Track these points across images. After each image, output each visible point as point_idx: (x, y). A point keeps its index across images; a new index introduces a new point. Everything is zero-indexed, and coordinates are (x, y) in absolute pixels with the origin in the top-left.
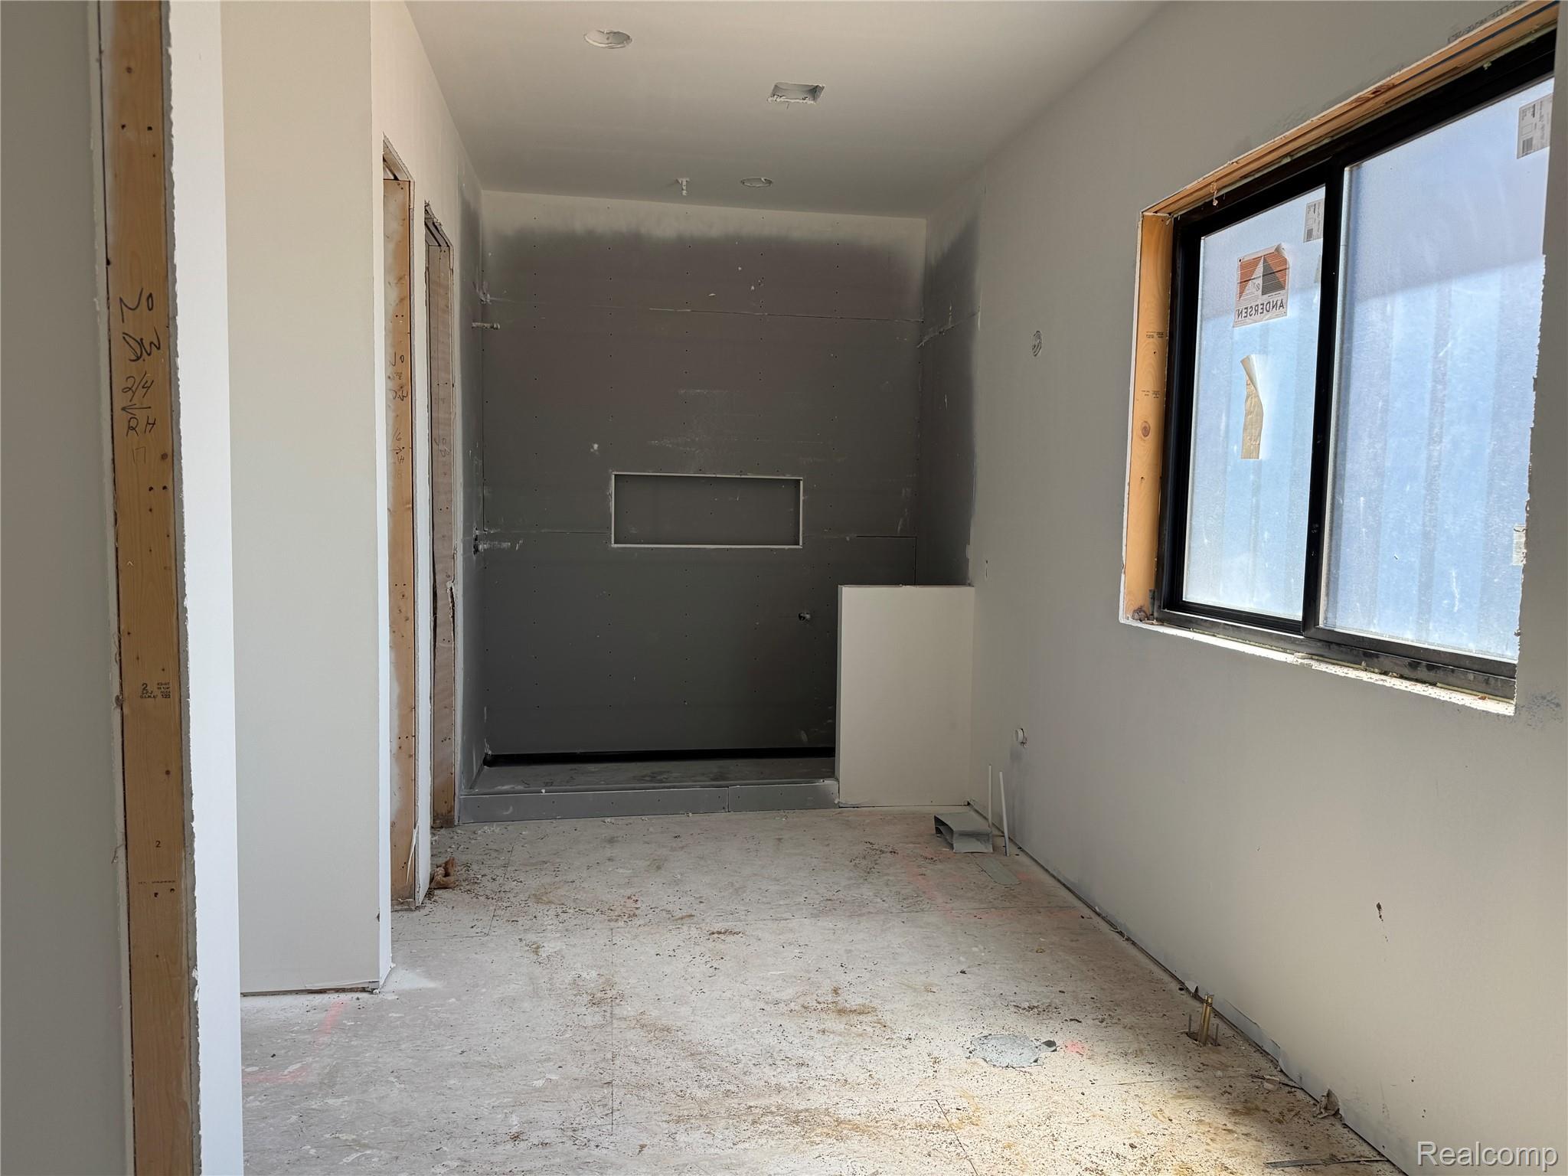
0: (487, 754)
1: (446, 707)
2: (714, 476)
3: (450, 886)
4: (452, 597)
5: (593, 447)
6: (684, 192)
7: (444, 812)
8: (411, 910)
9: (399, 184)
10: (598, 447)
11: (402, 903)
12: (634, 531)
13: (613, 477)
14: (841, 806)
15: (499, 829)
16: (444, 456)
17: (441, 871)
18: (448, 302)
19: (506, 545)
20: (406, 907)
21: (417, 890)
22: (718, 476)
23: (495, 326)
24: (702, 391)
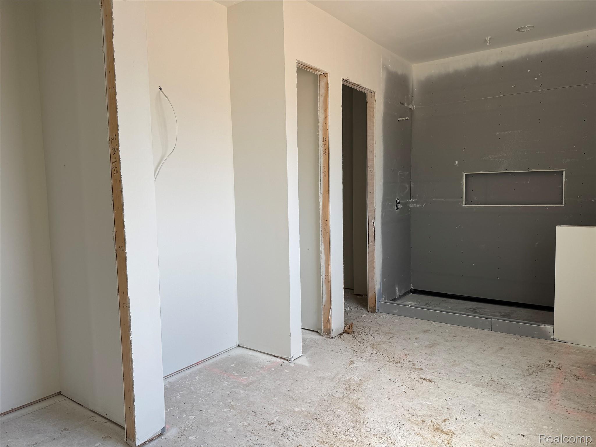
0: (411, 288)
1: (372, 267)
2: (514, 171)
3: (350, 333)
4: (374, 226)
5: (455, 163)
6: (488, 44)
7: (372, 306)
8: (329, 338)
9: (325, 75)
10: (458, 163)
11: (327, 335)
12: (476, 199)
13: (464, 175)
14: (555, 340)
15: (389, 317)
16: (371, 173)
17: (347, 327)
18: (374, 114)
19: (419, 206)
20: (328, 337)
21: (332, 331)
22: (516, 171)
23: (406, 118)
24: (508, 132)
